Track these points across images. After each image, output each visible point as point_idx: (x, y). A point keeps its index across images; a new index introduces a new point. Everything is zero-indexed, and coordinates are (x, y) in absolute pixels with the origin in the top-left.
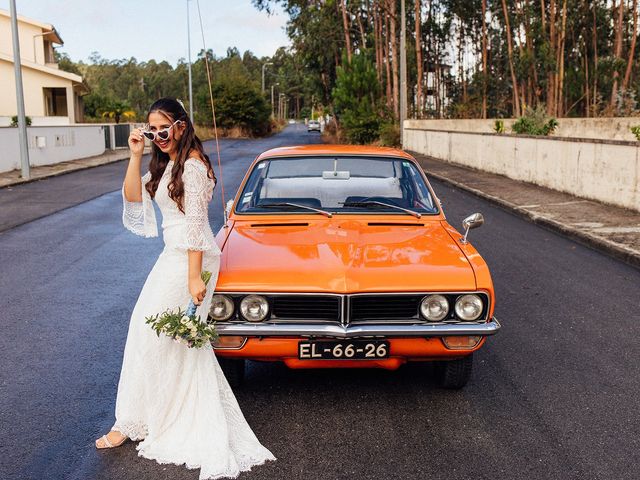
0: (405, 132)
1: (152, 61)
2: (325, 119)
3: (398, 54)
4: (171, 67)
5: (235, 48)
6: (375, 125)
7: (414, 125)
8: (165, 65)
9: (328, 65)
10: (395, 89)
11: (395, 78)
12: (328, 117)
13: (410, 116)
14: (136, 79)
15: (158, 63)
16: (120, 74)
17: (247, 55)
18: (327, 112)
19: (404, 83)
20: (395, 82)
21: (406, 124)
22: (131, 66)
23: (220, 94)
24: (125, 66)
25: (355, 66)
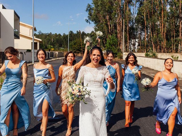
0: (124, 55)
1: (56, 34)
2: (104, 52)
3: (123, 36)
4: (61, 36)
5: (80, 31)
6: (116, 54)
7: (126, 54)
8: (60, 35)
9: (105, 38)
10: (122, 44)
11: (122, 42)
12: (105, 51)
13: (125, 52)
14: (51, 39)
15: (58, 34)
16: (46, 37)
17: (83, 33)
18: (105, 50)
19: (124, 43)
20: (122, 43)
21: (124, 53)
22: (50, 35)
23: (76, 44)
24: (48, 35)
25: (111, 38)
